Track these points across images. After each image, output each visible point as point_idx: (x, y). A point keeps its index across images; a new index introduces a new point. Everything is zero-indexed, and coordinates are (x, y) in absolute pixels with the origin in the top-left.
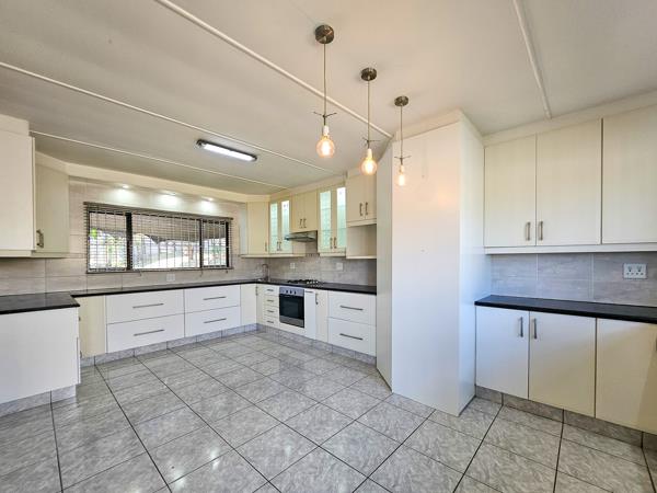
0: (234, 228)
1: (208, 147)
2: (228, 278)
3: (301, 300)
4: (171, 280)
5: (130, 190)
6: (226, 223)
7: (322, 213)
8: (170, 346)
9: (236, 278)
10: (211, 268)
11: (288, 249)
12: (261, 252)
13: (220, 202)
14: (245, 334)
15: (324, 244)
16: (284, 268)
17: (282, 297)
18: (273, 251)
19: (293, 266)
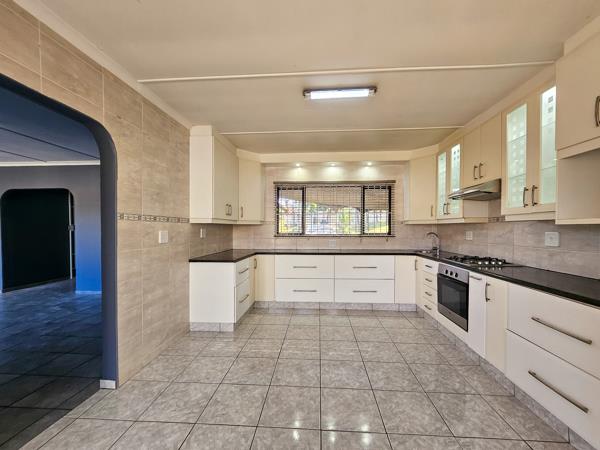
0: (396, 191)
1: (314, 95)
2: (389, 246)
3: (464, 287)
4: (333, 246)
5: (301, 167)
6: (389, 187)
7: (511, 149)
8: (322, 307)
9: (397, 247)
10: (372, 236)
11: (457, 212)
12: (426, 218)
13: (381, 164)
14: (400, 313)
15: (512, 201)
16: (459, 238)
17: (442, 278)
18: (440, 216)
19: (470, 236)
